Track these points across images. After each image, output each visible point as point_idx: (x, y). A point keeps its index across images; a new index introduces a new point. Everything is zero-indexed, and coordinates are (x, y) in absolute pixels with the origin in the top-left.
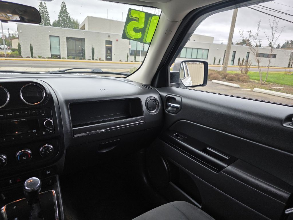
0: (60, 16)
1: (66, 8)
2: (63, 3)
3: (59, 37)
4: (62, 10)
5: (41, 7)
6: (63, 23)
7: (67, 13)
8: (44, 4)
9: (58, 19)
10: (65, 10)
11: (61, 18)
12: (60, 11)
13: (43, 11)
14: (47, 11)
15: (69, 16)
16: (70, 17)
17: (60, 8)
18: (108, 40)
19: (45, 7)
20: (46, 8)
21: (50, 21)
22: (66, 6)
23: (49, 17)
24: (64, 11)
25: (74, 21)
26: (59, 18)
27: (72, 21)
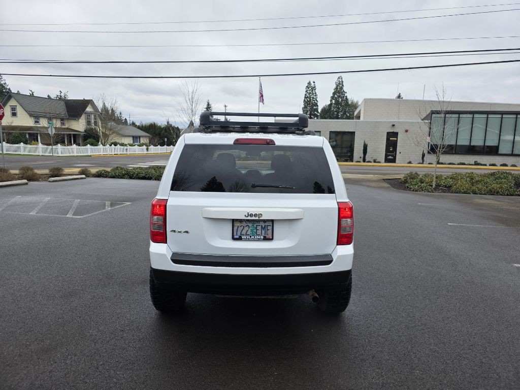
0: (332, 98)
1: (343, 86)
2: (339, 78)
3: (320, 132)
4: (336, 88)
5: (309, 88)
6: (336, 107)
7: (344, 92)
8: (313, 84)
9: (329, 103)
10: (342, 88)
11: (334, 101)
12: (333, 91)
13: (310, 93)
14: (316, 93)
15: (346, 97)
16: (348, 98)
17: (334, 86)
18: (391, 131)
19: (314, 87)
20: (315, 90)
21: (318, 106)
22: (343, 82)
23: (317, 101)
24: (339, 91)
25: (352, 102)
26: (331, 101)
27: (350, 103)
